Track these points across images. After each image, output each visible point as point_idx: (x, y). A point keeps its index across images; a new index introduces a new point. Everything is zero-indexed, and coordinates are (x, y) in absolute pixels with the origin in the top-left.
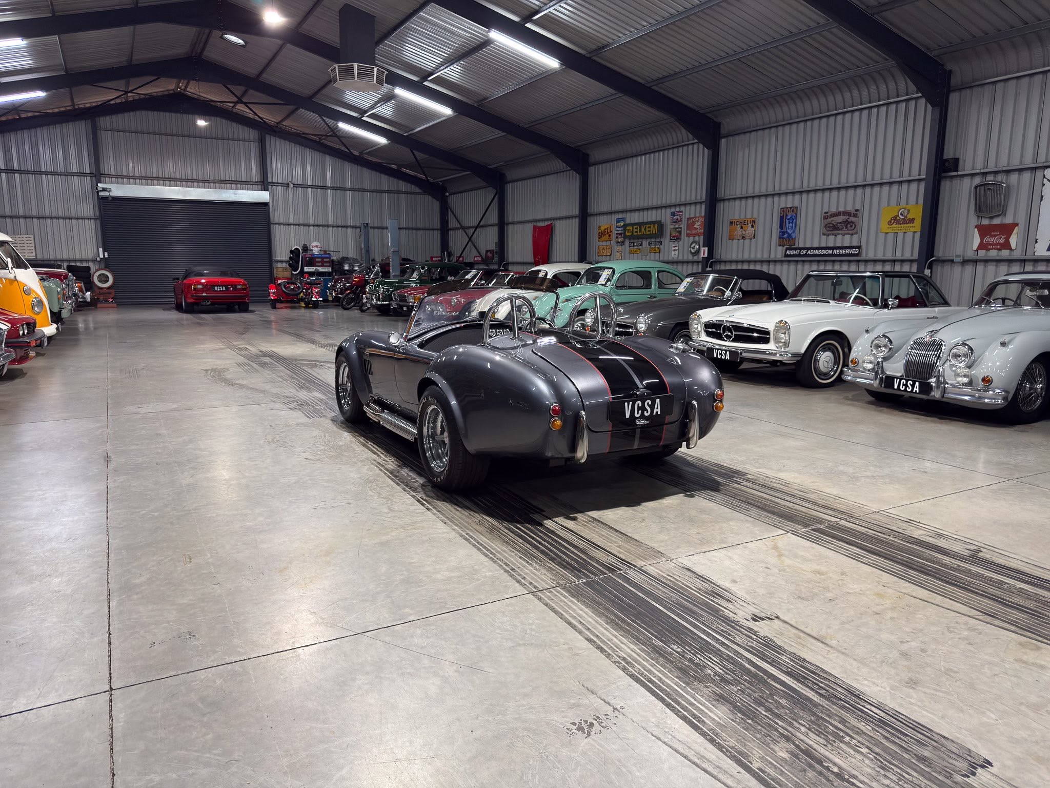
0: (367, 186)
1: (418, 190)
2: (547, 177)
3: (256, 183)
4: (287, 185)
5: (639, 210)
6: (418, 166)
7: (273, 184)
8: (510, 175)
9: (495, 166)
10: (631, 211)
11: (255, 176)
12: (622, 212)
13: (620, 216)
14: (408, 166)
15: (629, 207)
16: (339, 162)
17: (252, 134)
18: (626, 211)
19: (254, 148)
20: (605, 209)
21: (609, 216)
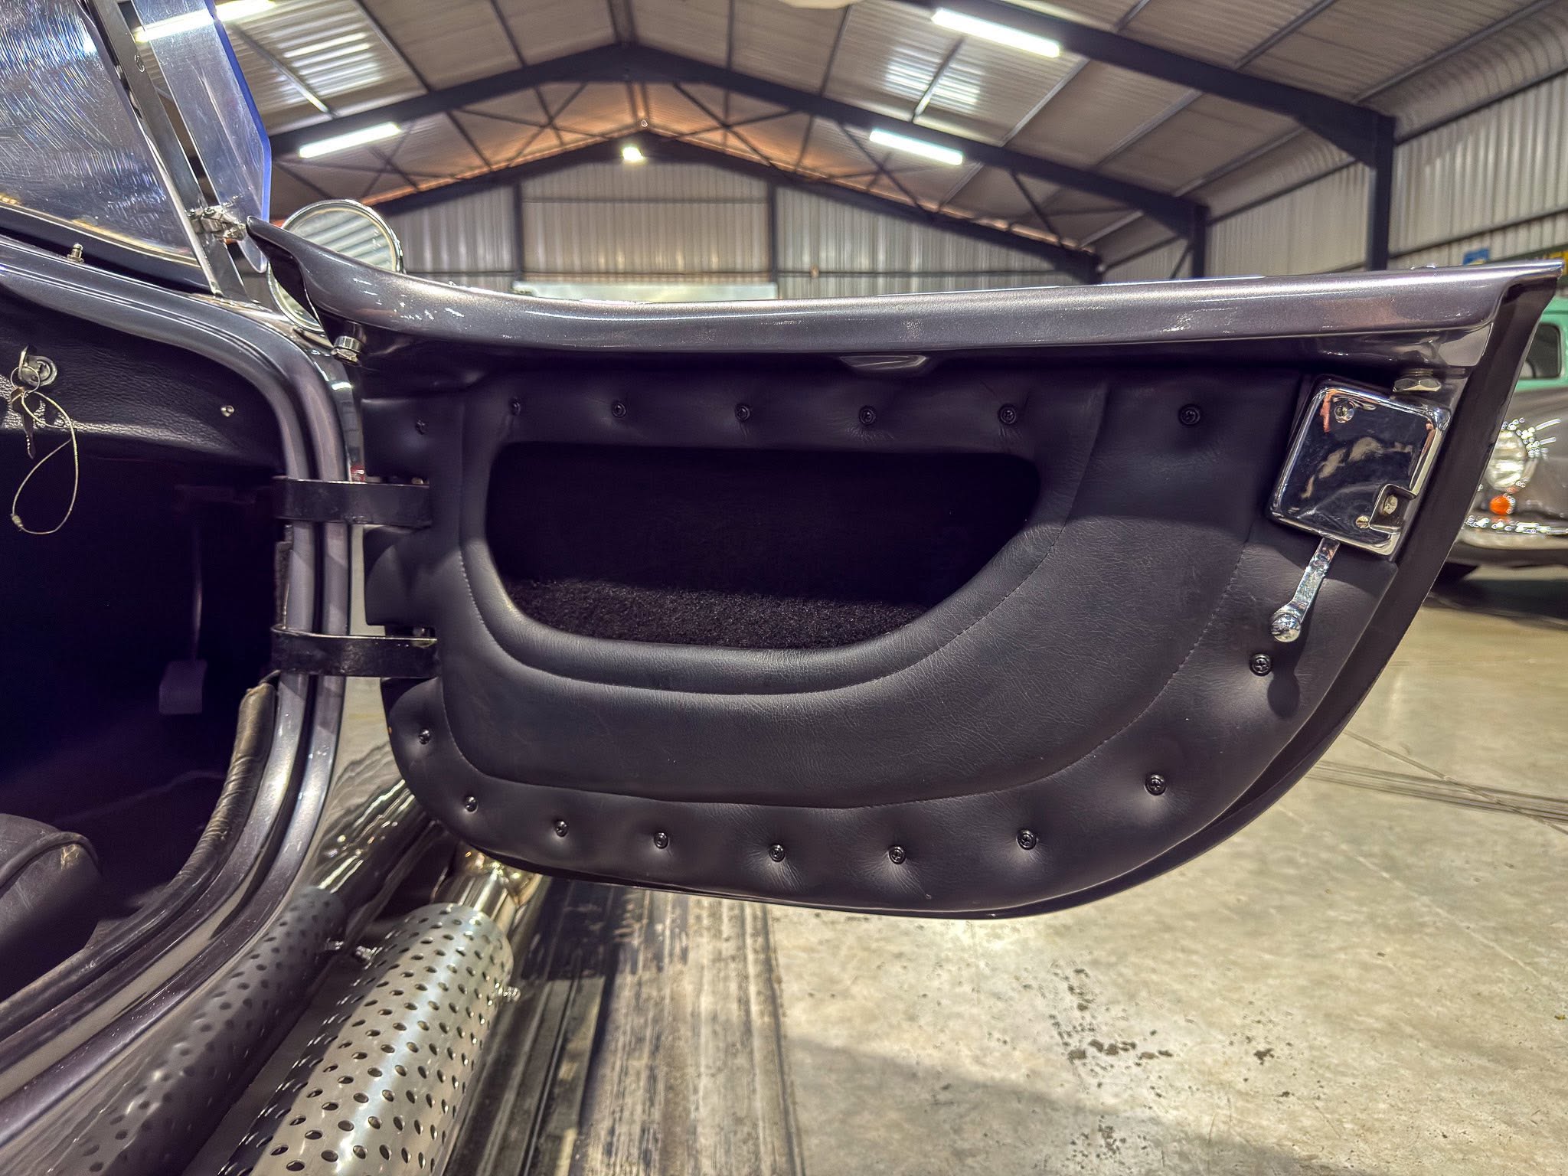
0: (949, 264)
1: (1045, 265)
2: (1298, 193)
3: (759, 273)
4: (809, 274)
5: (1528, 222)
6: (1039, 215)
7: (786, 272)
8: (1218, 205)
9: (1188, 188)
10: (1504, 228)
11: (757, 259)
12: (1480, 234)
13: (1475, 246)
14: (1024, 220)
15: (1499, 219)
16: (899, 226)
17: (756, 188)
18: (1492, 231)
19: (758, 213)
20: (1434, 234)
21: (1445, 252)
